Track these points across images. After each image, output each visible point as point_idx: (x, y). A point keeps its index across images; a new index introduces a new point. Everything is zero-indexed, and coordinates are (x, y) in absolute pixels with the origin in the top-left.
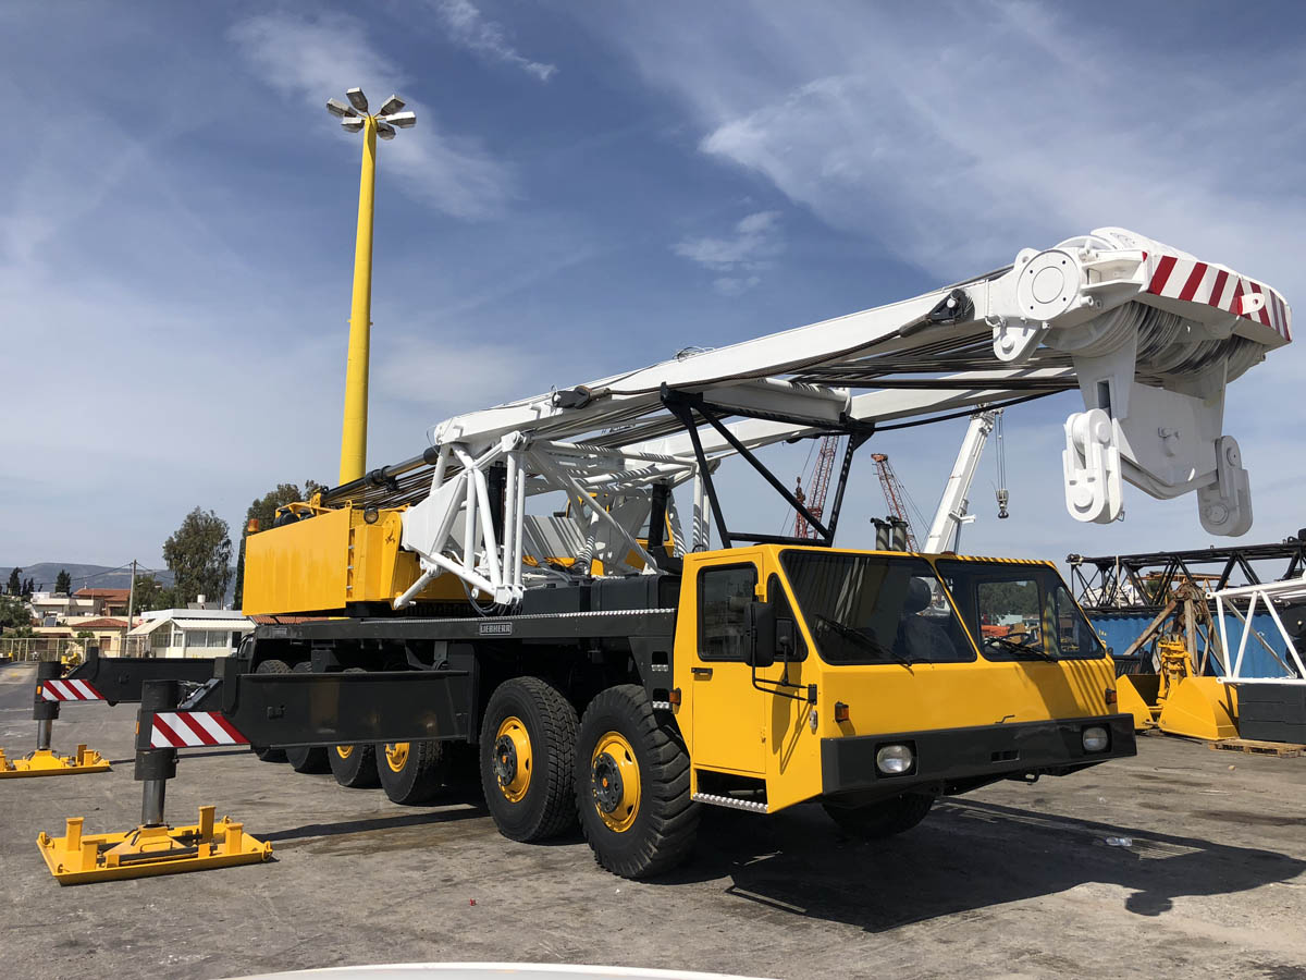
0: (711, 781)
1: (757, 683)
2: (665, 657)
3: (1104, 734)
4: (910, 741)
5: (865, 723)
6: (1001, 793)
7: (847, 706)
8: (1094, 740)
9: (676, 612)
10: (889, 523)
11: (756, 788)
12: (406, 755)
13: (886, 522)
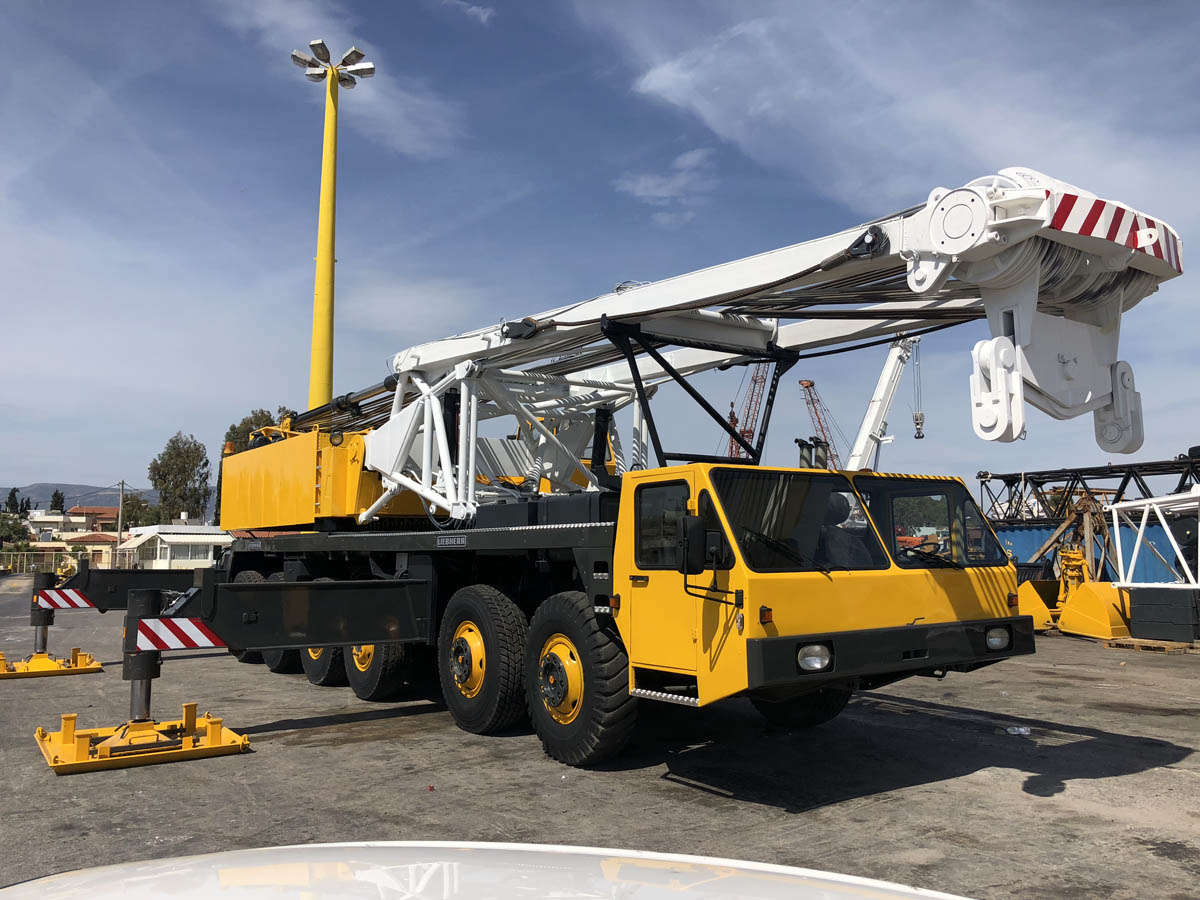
0: (647, 677)
1: (689, 589)
2: (605, 566)
3: (1006, 634)
4: (828, 641)
5: (788, 624)
6: (912, 688)
7: (770, 610)
8: (996, 640)
9: (616, 525)
10: (812, 443)
11: (688, 684)
12: (371, 656)
13: (809, 442)
